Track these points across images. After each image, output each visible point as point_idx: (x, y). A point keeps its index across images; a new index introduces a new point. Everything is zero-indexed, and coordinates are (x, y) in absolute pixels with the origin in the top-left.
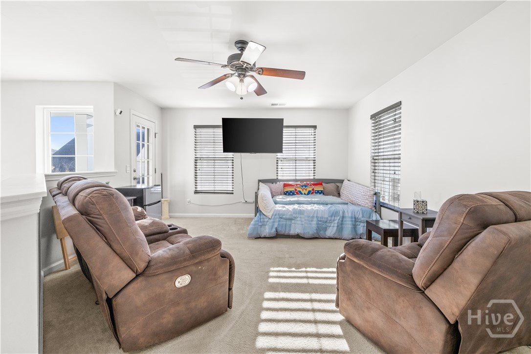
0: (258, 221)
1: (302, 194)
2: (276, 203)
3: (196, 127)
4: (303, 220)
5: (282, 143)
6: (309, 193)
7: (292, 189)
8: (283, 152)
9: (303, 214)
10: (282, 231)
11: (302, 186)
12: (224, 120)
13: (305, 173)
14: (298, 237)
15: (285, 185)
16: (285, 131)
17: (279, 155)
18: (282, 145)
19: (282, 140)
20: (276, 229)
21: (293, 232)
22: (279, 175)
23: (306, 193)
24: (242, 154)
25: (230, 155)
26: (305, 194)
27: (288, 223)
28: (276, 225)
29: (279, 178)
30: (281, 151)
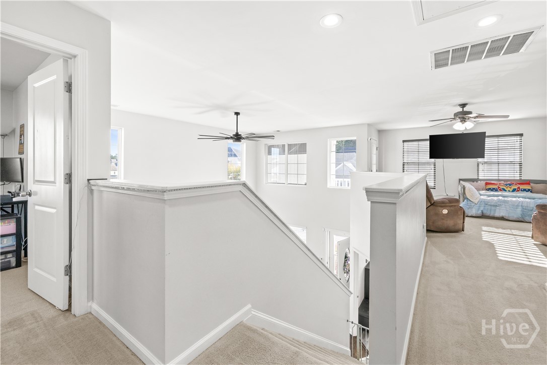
0: (466, 204)
1: (506, 191)
2: (481, 195)
3: (404, 141)
4: (508, 207)
5: (484, 150)
6: (514, 190)
7: (496, 187)
8: (485, 157)
9: (507, 203)
10: (487, 213)
11: (507, 185)
12: (430, 136)
13: (510, 173)
14: (502, 218)
15: (487, 184)
16: (487, 140)
17: (480, 160)
18: (484, 152)
19: (484, 147)
20: (482, 211)
21: (497, 215)
22: (480, 175)
23: (511, 190)
24: (444, 160)
25: (433, 160)
26: (509, 191)
27: (493, 208)
28: (482, 208)
29: (480, 178)
30: (483, 157)
